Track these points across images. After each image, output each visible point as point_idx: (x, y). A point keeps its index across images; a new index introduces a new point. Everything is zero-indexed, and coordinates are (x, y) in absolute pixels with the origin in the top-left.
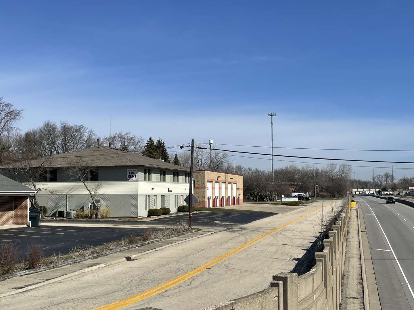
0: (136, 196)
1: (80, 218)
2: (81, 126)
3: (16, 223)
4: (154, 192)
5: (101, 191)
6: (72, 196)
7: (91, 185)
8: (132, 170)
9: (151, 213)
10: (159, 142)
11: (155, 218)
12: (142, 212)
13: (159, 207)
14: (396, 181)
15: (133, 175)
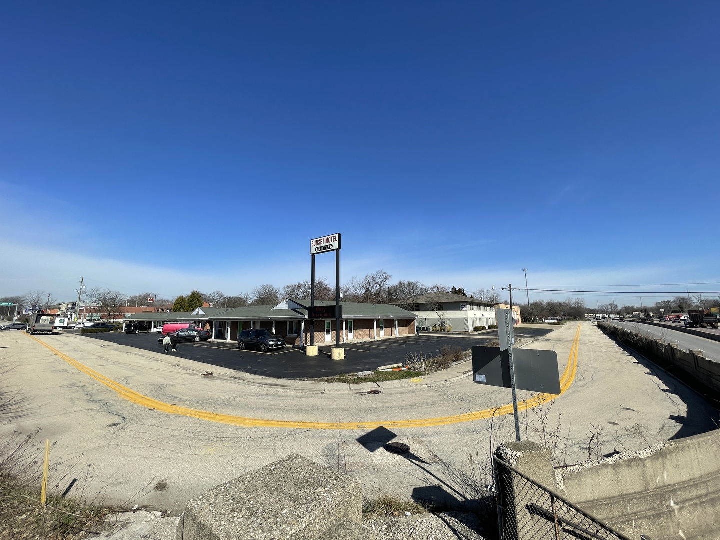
0: (467, 319)
1: (435, 331)
2: (418, 282)
3: (409, 333)
4: (476, 317)
5: (446, 316)
6: (429, 319)
7: (440, 313)
8: (463, 304)
9: (476, 329)
10: (460, 289)
11: (479, 332)
12: (471, 329)
13: (479, 326)
14: (619, 308)
15: (464, 307)
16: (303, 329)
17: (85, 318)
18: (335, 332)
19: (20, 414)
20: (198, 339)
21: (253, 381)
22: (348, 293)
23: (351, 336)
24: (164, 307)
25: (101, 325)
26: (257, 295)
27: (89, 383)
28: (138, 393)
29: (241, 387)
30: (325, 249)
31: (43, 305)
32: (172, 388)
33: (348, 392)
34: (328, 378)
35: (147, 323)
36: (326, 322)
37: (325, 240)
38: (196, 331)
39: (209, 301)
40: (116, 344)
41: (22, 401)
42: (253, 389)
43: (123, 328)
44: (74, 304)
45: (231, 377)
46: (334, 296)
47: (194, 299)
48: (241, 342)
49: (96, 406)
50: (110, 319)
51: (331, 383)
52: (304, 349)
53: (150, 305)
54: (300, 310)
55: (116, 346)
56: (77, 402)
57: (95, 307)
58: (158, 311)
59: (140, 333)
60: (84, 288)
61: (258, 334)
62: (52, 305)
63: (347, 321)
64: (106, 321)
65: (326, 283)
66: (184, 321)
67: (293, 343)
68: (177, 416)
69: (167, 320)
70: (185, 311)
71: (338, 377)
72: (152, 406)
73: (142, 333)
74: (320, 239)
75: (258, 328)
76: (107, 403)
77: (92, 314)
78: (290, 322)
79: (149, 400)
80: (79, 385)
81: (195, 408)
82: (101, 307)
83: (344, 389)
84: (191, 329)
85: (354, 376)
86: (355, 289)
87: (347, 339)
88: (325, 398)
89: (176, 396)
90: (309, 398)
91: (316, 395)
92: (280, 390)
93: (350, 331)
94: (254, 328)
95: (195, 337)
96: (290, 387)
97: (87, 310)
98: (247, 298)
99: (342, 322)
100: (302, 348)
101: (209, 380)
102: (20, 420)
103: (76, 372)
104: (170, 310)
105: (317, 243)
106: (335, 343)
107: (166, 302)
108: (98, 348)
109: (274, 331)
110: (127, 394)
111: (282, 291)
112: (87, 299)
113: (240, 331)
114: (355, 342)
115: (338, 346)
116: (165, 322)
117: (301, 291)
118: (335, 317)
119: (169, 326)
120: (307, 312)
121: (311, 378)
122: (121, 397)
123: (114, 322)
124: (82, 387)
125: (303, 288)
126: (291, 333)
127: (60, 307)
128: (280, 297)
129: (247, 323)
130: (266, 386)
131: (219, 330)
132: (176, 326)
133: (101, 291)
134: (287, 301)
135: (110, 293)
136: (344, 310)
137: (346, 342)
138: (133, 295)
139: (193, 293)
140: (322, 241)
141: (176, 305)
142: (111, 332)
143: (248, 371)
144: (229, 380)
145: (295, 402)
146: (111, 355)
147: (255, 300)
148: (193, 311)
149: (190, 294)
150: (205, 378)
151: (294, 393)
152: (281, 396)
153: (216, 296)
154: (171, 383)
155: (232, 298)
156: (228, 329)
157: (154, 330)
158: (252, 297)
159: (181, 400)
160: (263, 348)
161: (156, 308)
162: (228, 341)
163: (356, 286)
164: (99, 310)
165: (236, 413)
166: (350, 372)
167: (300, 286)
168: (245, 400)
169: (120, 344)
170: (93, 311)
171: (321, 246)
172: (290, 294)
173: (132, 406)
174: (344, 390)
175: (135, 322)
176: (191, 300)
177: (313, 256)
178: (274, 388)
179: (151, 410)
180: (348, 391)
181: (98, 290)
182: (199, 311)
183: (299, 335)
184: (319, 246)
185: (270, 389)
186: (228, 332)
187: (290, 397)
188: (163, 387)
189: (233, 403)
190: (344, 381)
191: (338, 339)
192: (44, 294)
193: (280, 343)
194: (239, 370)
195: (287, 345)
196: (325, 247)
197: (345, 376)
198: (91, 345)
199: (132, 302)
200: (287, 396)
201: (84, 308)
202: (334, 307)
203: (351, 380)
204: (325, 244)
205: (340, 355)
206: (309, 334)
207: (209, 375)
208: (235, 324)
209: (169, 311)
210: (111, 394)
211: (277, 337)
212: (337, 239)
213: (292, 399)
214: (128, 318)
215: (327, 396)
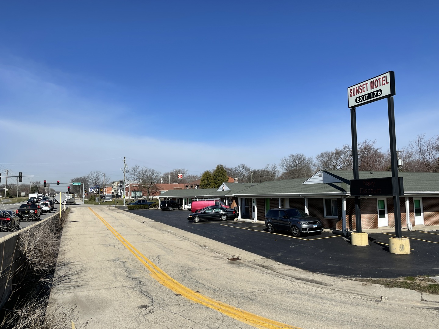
16: (345, 209)
17: (130, 195)
18: (393, 214)
19: (78, 284)
20: (224, 218)
21: (283, 272)
22: (411, 159)
23: (419, 220)
24: (193, 183)
25: (142, 202)
26: (285, 167)
27: (129, 259)
28: (166, 274)
29: (270, 278)
30: (369, 97)
31: (101, 183)
32: (197, 272)
33: (419, 304)
34: (386, 279)
35: (178, 199)
36: (378, 200)
37: (369, 85)
38: (222, 209)
39: (234, 174)
40: (153, 221)
41: (81, 271)
42: (283, 283)
43: (159, 204)
44: (121, 182)
45: (259, 265)
46: (389, 165)
47: (219, 174)
48: (269, 223)
49: (131, 283)
50: (149, 195)
51: (391, 287)
52: (349, 236)
53: (180, 182)
54: (339, 185)
55: (153, 222)
56: (118, 278)
57: (137, 184)
58: (187, 187)
59: (174, 210)
60: (127, 167)
61: (288, 214)
62: (107, 183)
63: (411, 199)
64: (146, 198)
65: (376, 147)
66: (211, 197)
67: (333, 227)
68: (200, 307)
69: (195, 196)
70: (212, 186)
71: (402, 279)
72: (177, 291)
73: (175, 210)
74: (362, 84)
75: (287, 206)
76: (140, 282)
77: (136, 192)
78: (326, 200)
79: (176, 283)
80: (121, 260)
81: (218, 299)
82: (141, 184)
83: (412, 298)
84: (217, 206)
85: (429, 280)
86: (422, 153)
87: (414, 224)
88: (383, 309)
89: (200, 281)
90: (359, 305)
91: (369, 303)
92: (318, 289)
93: (418, 213)
94: (282, 206)
95: (221, 215)
96: (330, 285)
97: (131, 187)
98: (274, 171)
99: (403, 201)
100: (345, 235)
101: (235, 265)
102: (77, 290)
103: (121, 247)
104: (198, 186)
105: (357, 90)
106: (393, 230)
107: (195, 177)
108: (140, 224)
109: (307, 211)
110: (158, 274)
111: (315, 161)
112: (130, 178)
113: (267, 210)
114: (426, 230)
115: (398, 234)
116: (194, 199)
117: (340, 159)
118: (391, 193)
119: (198, 203)
120: (348, 187)
121: (360, 277)
122: (153, 277)
123: (152, 199)
124: (124, 262)
125: (343, 156)
126: (329, 213)
127: (113, 185)
128: (314, 169)
129: (274, 200)
130: (298, 281)
131: (246, 208)
132: (203, 203)
133: (140, 169)
134: (321, 172)
135: (147, 171)
136: (405, 183)
137: (411, 228)
138: (166, 172)
139: (218, 167)
140: (365, 86)
141: (203, 181)
142: (150, 208)
143: (277, 259)
144: (256, 268)
145: (338, 309)
146: (148, 231)
147: (284, 173)
148: (219, 187)
149: (215, 169)
150: (230, 263)
151: (336, 295)
152: (318, 297)
153: (242, 170)
154: (196, 266)
155: (258, 171)
156: (254, 207)
157: (186, 207)
158: (280, 169)
159: (205, 287)
160: (295, 232)
161: (185, 185)
162: (255, 220)
163: (424, 148)
164: (140, 188)
165: (262, 312)
166: (422, 274)
167: (338, 153)
168: (274, 296)
169: (157, 221)
170: (135, 188)
171: (363, 94)
172: (325, 164)
173: (160, 288)
174: (412, 301)
175: (168, 199)
176: (216, 174)
177: (353, 109)
178: (309, 285)
179: (177, 295)
180: (418, 302)
181: (137, 169)
182: (224, 187)
183: (340, 217)
184: (360, 95)
185: (305, 286)
186: (254, 211)
187: (332, 300)
188: (189, 270)
189: (259, 298)
190: (412, 287)
191: (398, 223)
192: (100, 174)
193: (315, 226)
194: (267, 256)
195: (325, 230)
196: (369, 94)
197: (413, 280)
198: (134, 221)
199: (166, 179)
200: (326, 299)
201: (128, 186)
202: (389, 180)
203: (424, 287)
204: (370, 91)
205: (402, 248)
206: (354, 216)
207: (235, 260)
208: (261, 201)
209: (196, 187)
210: (145, 272)
211: (311, 219)
212: (389, 80)
213: (334, 303)
214: (163, 194)
215: (384, 306)
